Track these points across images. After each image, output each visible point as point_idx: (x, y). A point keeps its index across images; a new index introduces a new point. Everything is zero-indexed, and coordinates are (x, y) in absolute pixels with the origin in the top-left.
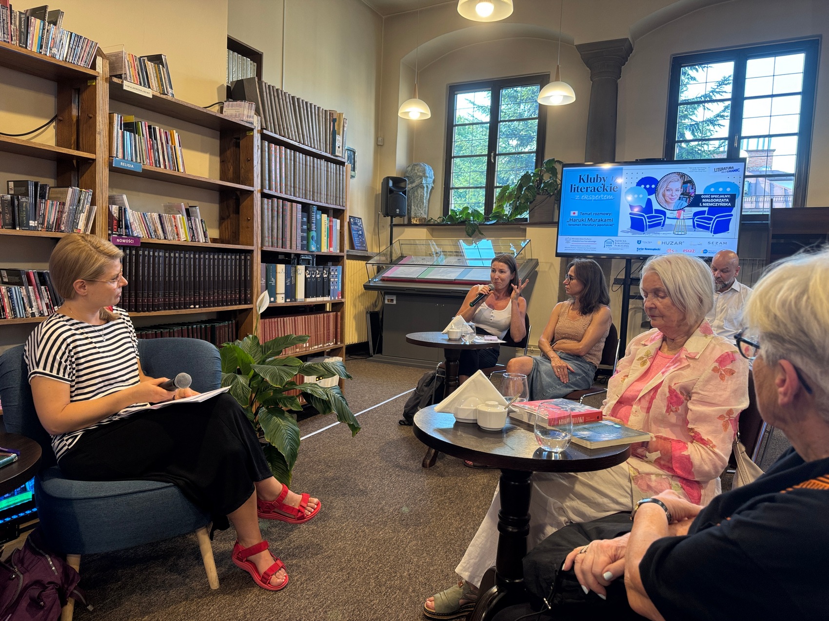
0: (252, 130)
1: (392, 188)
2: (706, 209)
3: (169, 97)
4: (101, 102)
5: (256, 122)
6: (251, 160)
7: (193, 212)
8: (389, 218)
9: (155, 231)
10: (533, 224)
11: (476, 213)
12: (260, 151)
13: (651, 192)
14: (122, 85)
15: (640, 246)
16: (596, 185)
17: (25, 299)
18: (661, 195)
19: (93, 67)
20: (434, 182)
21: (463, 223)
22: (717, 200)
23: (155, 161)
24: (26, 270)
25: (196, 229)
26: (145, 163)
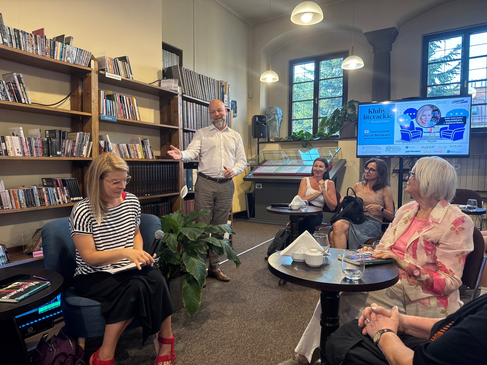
0: (177, 95)
1: (258, 122)
2: (448, 126)
3: (131, 79)
4: (94, 84)
5: (179, 90)
6: (176, 111)
7: (145, 142)
8: (257, 139)
9: (125, 154)
10: (342, 139)
11: (308, 134)
12: (181, 106)
13: (413, 117)
14: (105, 75)
15: (407, 150)
16: (379, 114)
17: (55, 194)
18: (419, 119)
19: (89, 66)
20: (282, 117)
21: (300, 140)
22: (455, 120)
23: (124, 115)
24: (55, 179)
25: (148, 152)
26: (118, 117)
